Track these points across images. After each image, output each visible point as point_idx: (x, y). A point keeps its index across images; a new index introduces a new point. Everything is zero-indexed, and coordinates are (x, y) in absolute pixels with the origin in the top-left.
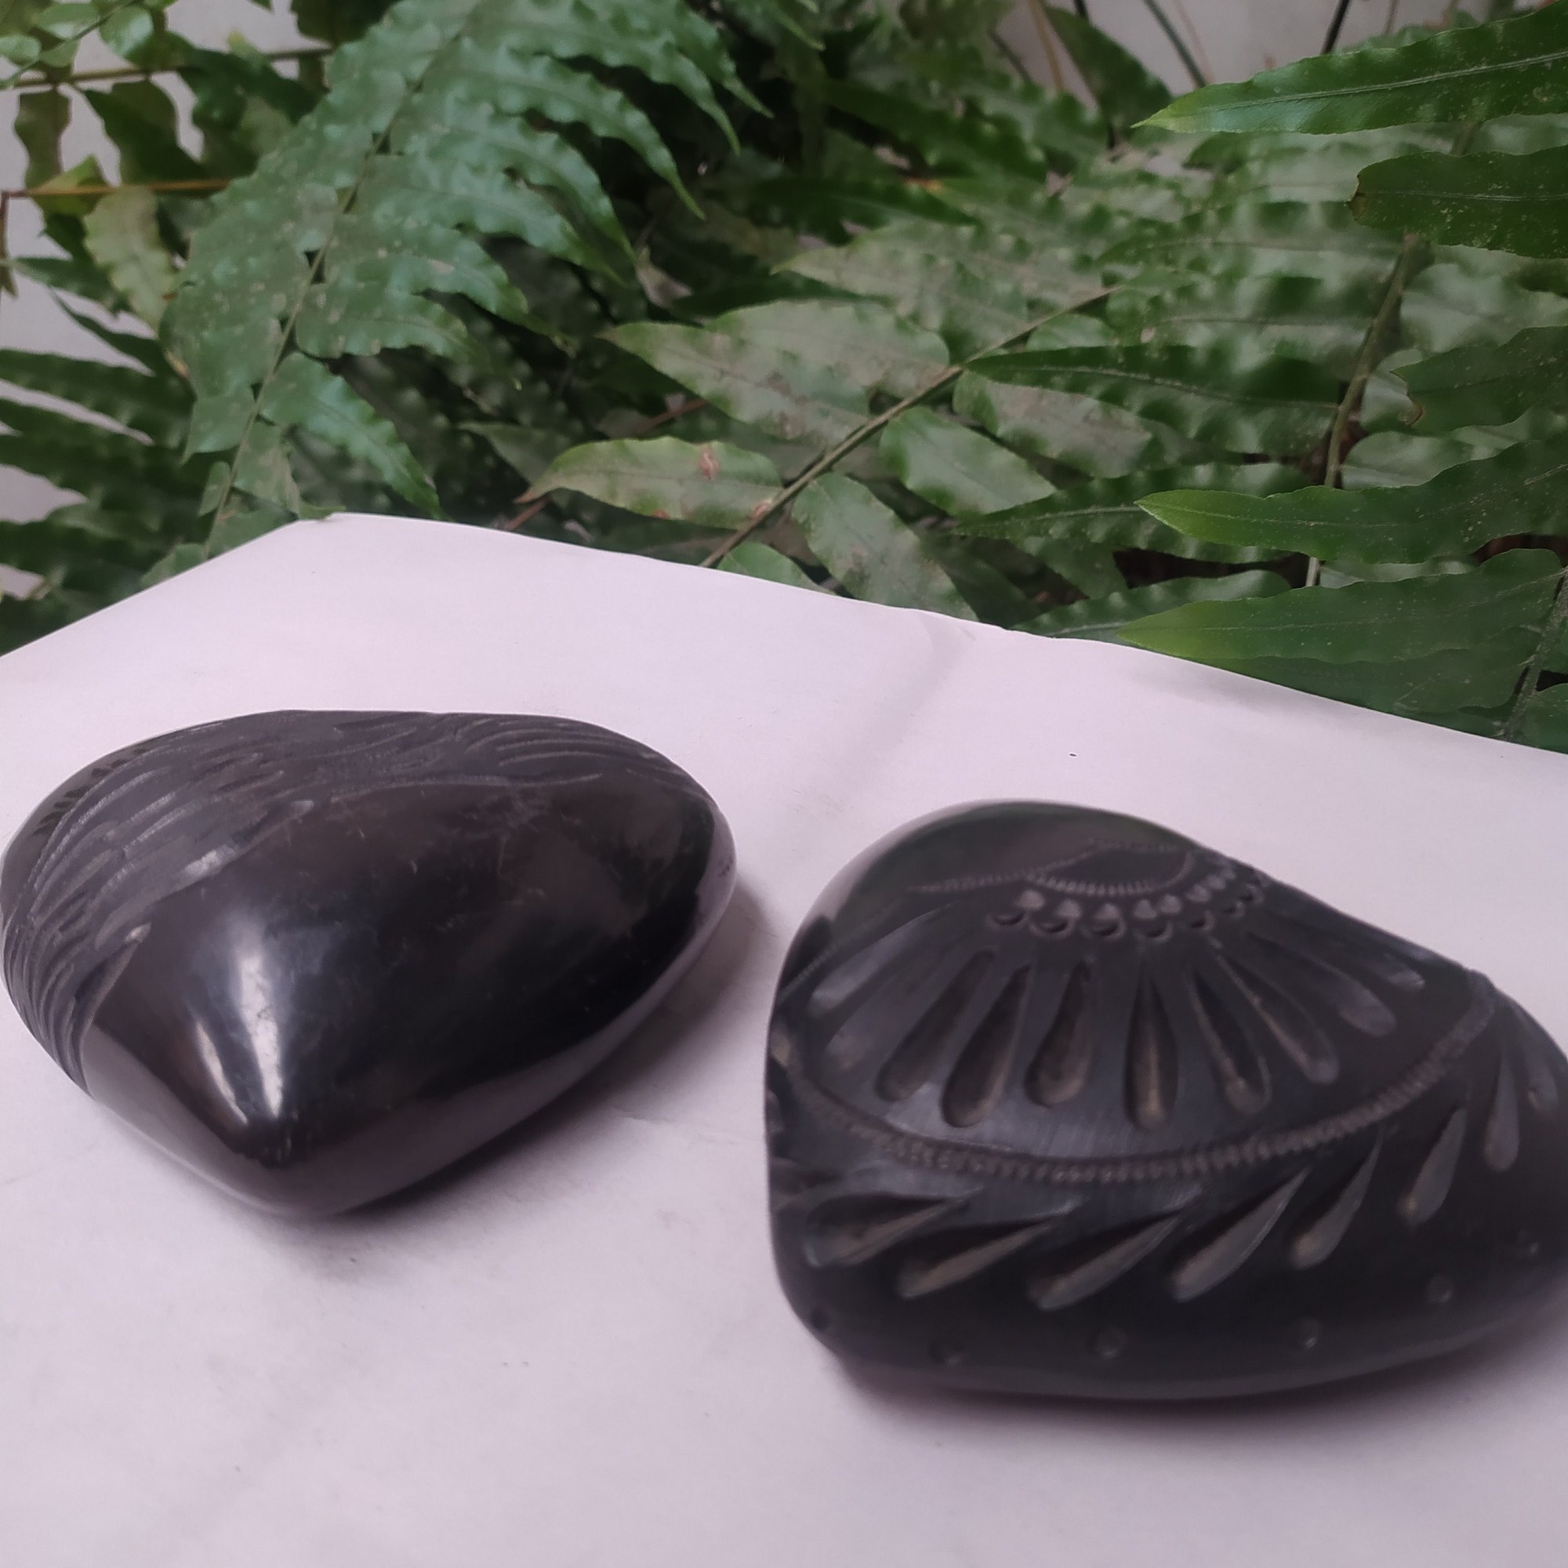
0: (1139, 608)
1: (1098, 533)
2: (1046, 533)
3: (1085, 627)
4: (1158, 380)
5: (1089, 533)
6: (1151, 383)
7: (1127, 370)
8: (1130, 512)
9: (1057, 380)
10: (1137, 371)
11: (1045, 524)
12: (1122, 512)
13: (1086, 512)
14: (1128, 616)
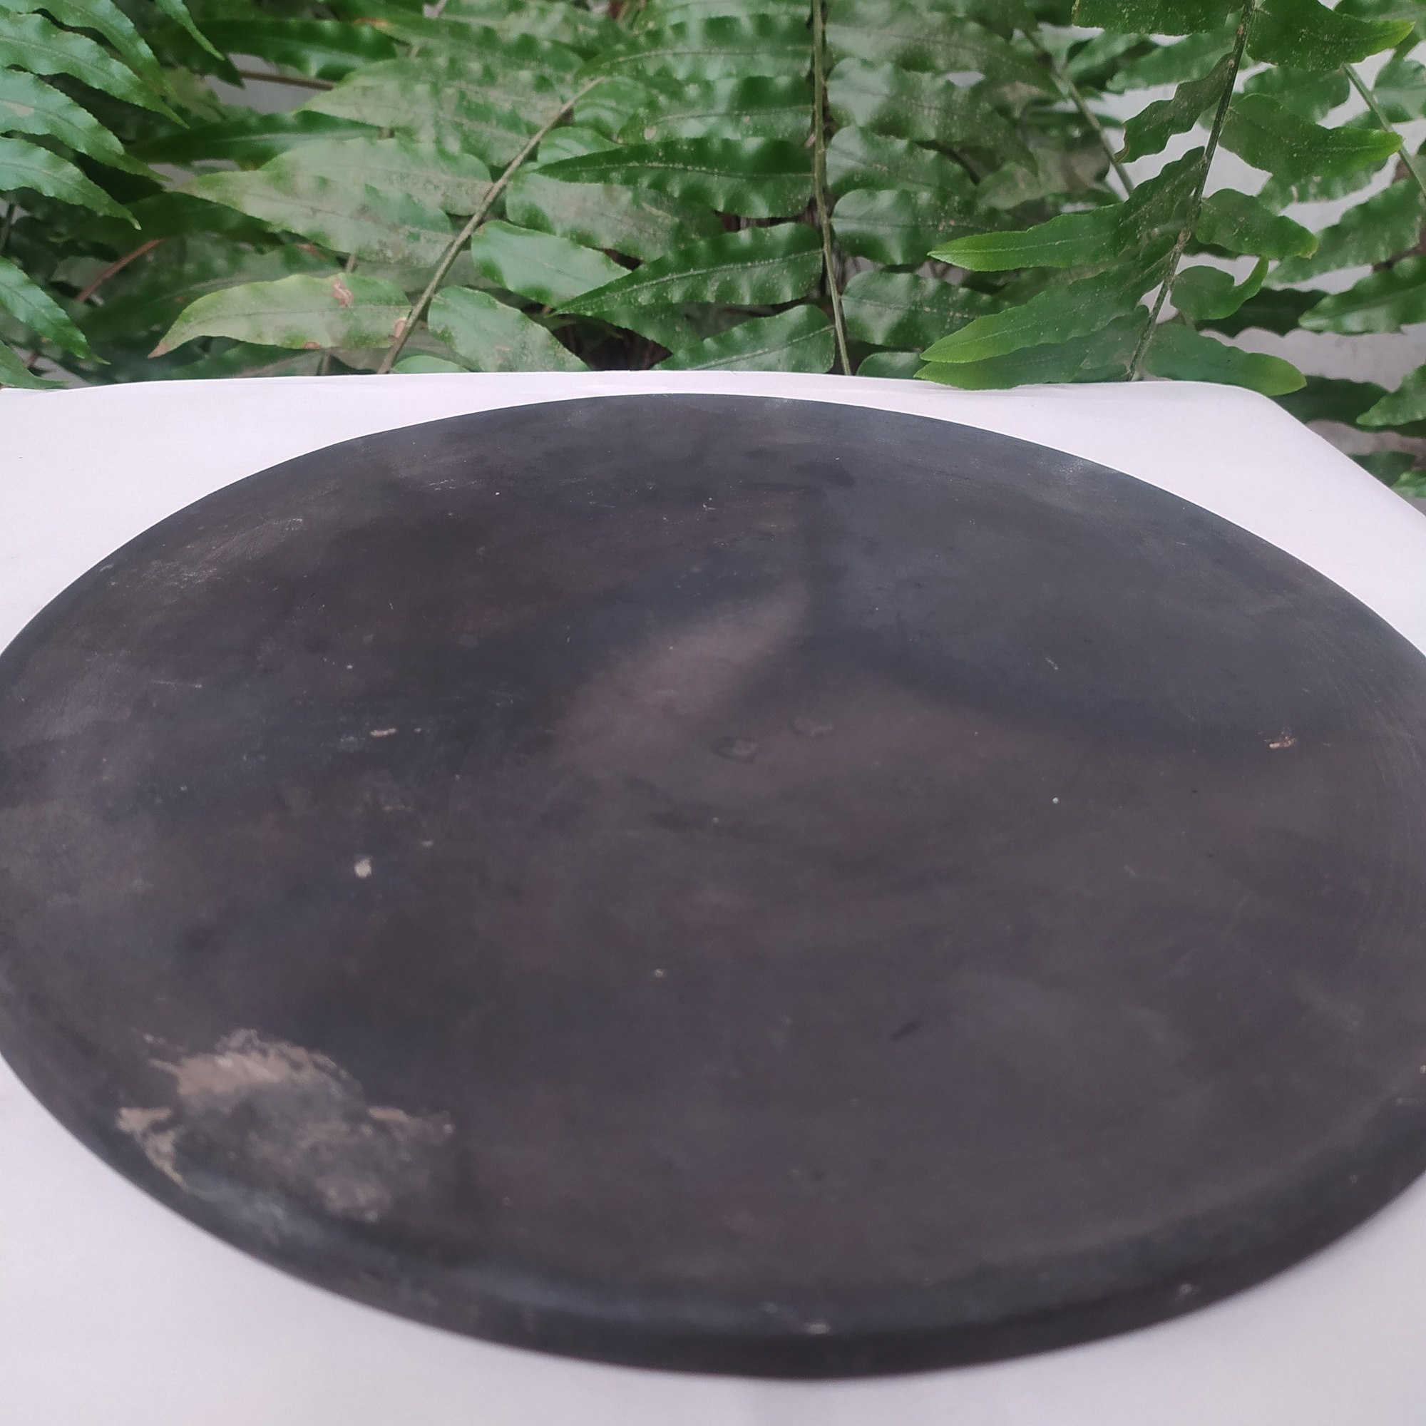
0: (726, 348)
6: (685, 170)
7: (665, 162)
9: (614, 175)
11: (634, 294)
13: (665, 279)
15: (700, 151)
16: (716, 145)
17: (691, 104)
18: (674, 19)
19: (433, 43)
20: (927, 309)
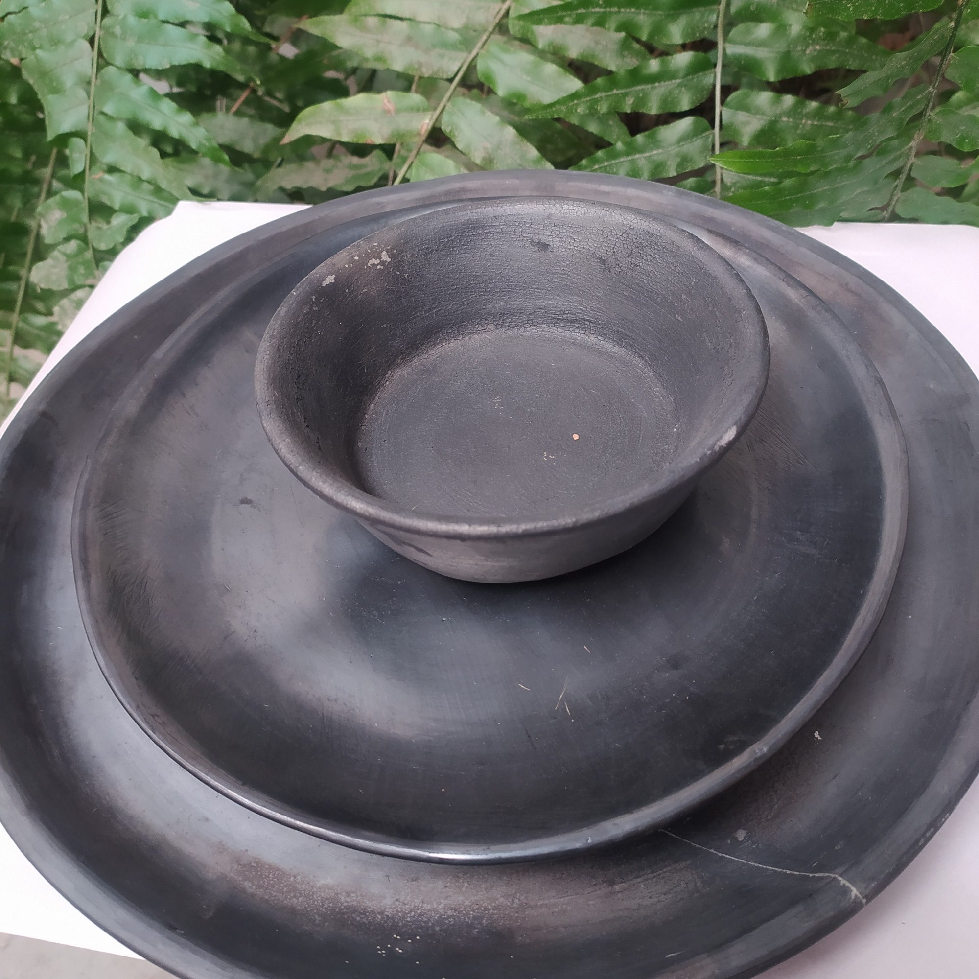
0: (632, 149)
1: (603, 108)
2: (576, 110)
3: (606, 164)
4: (622, 10)
5: (599, 108)
6: (619, 12)
7: (605, 8)
8: (619, 94)
9: (567, 19)
10: (610, 8)
11: (575, 107)
12: (615, 94)
13: (596, 97)
14: (628, 154)
20: (785, 119)
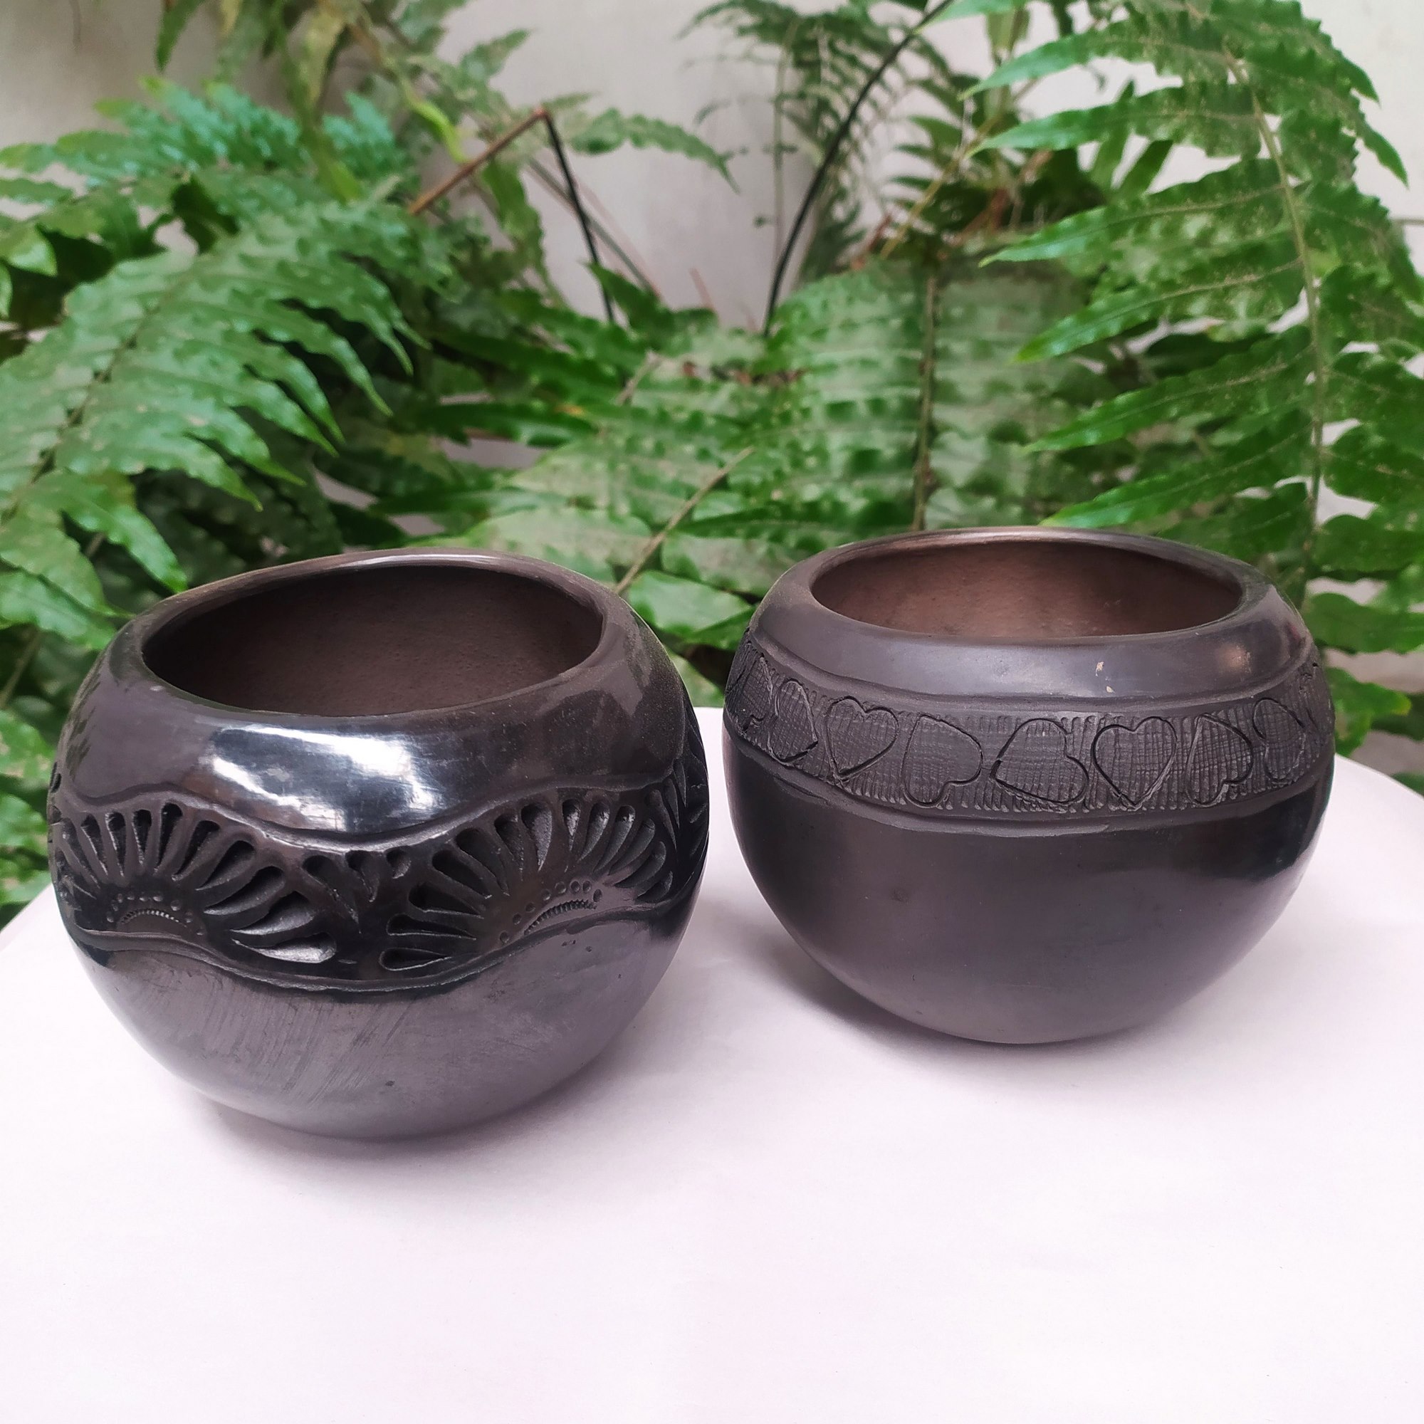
4: (803, 524)
7: (783, 520)
9: (741, 532)
10: (789, 520)
15: (812, 512)
16: (826, 506)
17: (810, 472)
18: (806, 402)
19: (617, 423)
